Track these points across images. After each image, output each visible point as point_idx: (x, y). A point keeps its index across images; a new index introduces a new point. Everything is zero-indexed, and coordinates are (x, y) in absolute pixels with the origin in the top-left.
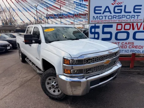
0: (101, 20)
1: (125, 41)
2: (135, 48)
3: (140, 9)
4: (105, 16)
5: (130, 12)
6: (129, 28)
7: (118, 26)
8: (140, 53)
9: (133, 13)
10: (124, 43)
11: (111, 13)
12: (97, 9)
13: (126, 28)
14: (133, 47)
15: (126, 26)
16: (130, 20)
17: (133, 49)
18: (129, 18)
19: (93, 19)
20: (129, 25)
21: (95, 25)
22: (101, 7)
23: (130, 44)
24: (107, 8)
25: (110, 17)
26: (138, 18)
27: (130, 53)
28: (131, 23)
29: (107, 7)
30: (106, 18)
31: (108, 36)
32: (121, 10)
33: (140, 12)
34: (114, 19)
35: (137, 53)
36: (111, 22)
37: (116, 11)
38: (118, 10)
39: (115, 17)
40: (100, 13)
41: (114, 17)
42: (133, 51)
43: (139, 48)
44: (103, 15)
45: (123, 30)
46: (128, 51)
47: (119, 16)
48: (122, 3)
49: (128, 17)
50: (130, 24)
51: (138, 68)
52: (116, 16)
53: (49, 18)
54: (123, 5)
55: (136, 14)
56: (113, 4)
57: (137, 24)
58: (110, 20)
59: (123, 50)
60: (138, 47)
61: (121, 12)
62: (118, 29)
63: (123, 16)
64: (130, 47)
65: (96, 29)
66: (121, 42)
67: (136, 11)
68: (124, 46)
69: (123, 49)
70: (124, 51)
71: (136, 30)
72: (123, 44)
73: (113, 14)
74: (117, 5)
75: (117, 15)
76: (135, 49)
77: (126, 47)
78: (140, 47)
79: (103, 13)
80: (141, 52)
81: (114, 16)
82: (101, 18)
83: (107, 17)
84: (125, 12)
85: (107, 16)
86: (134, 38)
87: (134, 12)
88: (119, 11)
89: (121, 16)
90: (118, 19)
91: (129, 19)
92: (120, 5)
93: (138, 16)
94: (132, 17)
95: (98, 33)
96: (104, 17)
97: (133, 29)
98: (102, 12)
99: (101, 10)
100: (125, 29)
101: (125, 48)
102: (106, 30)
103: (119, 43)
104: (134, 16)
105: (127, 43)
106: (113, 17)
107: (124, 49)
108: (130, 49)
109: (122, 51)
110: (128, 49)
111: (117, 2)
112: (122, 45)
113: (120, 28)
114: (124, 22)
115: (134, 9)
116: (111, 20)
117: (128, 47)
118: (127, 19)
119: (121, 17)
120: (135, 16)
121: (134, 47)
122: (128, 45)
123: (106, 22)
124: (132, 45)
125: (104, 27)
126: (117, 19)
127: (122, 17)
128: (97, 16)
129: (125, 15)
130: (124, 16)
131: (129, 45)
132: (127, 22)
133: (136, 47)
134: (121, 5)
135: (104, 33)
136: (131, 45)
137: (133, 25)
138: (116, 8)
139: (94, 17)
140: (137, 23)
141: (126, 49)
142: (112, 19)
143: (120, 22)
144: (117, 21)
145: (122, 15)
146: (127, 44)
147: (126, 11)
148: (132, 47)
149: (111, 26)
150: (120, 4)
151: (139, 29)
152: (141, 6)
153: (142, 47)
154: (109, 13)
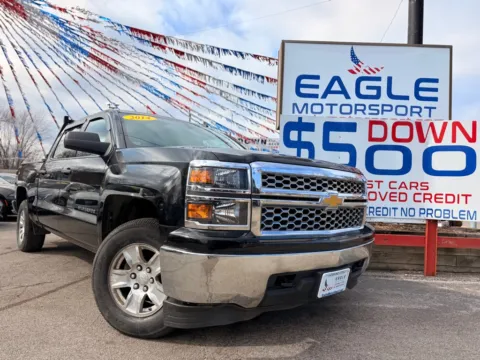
1: (399, 179)
2: (433, 200)
3: (436, 90)
4: (332, 105)
5: (407, 98)
6: (407, 136)
7: (374, 127)
8: (451, 219)
9: (414, 101)
10: (397, 185)
11: (348, 97)
12: (303, 82)
13: (398, 136)
14: (429, 197)
15: (399, 128)
18: (404, 112)
19: (294, 112)
20: (407, 128)
22: (317, 77)
23: (416, 187)
24: (336, 83)
25: (346, 109)
26: (430, 116)
27: (419, 219)
28: (413, 122)
29: (336, 79)
30: (332, 109)
32: (378, 89)
33: (435, 99)
34: (360, 113)
35: (442, 218)
37: (364, 91)
38: (368, 88)
39: (362, 108)
40: (316, 96)
41: (359, 108)
42: (430, 212)
43: (447, 202)
44: (324, 102)
45: (389, 141)
46: (412, 212)
47: (372, 107)
48: (378, 70)
49: (401, 110)
50: (410, 124)
52: (364, 106)
54: (383, 75)
55: (422, 104)
56: (352, 72)
58: (347, 116)
59: (395, 209)
60: (444, 197)
61: (378, 97)
63: (385, 108)
64: (418, 198)
65: (304, 133)
66: (387, 179)
67: (422, 94)
68: (397, 195)
69: (394, 205)
70: (398, 211)
72: (393, 185)
73: (354, 100)
74: (366, 75)
75: (367, 102)
76: (434, 206)
77: (403, 197)
78: (450, 199)
79: (324, 96)
80: (456, 215)
81: (356, 105)
82: (317, 109)
83: (336, 109)
84: (391, 95)
85: (336, 105)
86: (427, 167)
87: (418, 97)
88: (374, 92)
89: (380, 108)
90: (370, 114)
92: (372, 75)
93: (430, 108)
94: (412, 112)
96: (327, 109)
97: (422, 139)
98: (320, 92)
99: (317, 87)
100: (395, 139)
101: (400, 201)
103: (379, 182)
104: (418, 110)
105: (408, 186)
106: (356, 110)
107: (399, 205)
110: (410, 203)
111: (363, 67)
112: (390, 191)
115: (417, 89)
117: (410, 197)
119: (378, 110)
120: (420, 108)
121: (430, 199)
122: (411, 193)
124: (423, 192)
127: (383, 111)
128: (306, 105)
129: (391, 106)
130: (389, 108)
131: (414, 190)
133: (436, 198)
134: (377, 74)
136: (419, 191)
138: (364, 84)
139: (295, 105)
140: (430, 121)
141: (405, 205)
142: (353, 115)
145: (383, 105)
146: (406, 187)
147: (394, 92)
148: (425, 199)
149: (351, 127)
150: (375, 72)
151: (438, 140)
152: (436, 81)
153: (456, 199)
154: (342, 96)
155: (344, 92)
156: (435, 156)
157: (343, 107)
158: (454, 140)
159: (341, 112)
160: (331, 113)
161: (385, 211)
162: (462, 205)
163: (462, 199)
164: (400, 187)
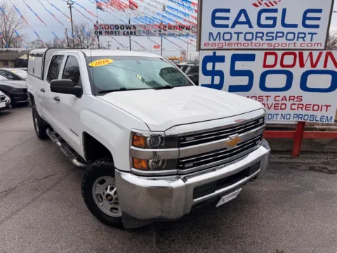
0: (227, 42)
1: (282, 94)
2: (304, 108)
3: (318, 19)
4: (238, 33)
5: (295, 26)
6: (291, 63)
7: (268, 57)
8: (314, 121)
9: (301, 29)
10: (280, 99)
11: (251, 26)
12: (218, 14)
13: (285, 63)
14: (301, 106)
15: (286, 57)
16: (295, 43)
17: (299, 111)
18: (292, 38)
19: (210, 40)
20: (293, 57)
21: (214, 53)
22: (228, 11)
23: (293, 100)
24: (243, 15)
25: (249, 37)
26: (311, 40)
27: (293, 121)
28: (297, 52)
29: (243, 11)
30: (239, 38)
31: (244, 81)
32: (274, 19)
33: (317, 26)
34: (259, 40)
35: (308, 121)
36: (250, 47)
37: (263, 21)
38: (267, 18)
39: (261, 35)
40: (226, 26)
41: (259, 35)
42: (301, 116)
43: (313, 110)
44: (232, 31)
45: (278, 67)
46: (288, 117)
47: (269, 35)
48: (276, 3)
49: (290, 36)
50: (295, 54)
51: (310, 156)
52: (263, 33)
53: (101, 33)
54: (280, 7)
55: (307, 30)
56: (255, 5)
57: (311, 54)
58: (249, 42)
59: (277, 114)
60: (312, 106)
61: (273, 26)
62: (267, 64)
63: (279, 35)
64: (293, 107)
65: (217, 64)
66: (273, 94)
67: (308, 22)
68: (280, 105)
70: (279, 117)
71: (308, 67)
72: (277, 99)
73: (256, 29)
74: (266, 7)
75: (265, 30)
76: (304, 112)
77: (283, 107)
78: (316, 108)
79: (233, 26)
80: (318, 119)
81: (257, 33)
82: (227, 37)
83: (241, 36)
84: (284, 25)
85: (242, 33)
86: (303, 86)
87: (305, 25)
88: (271, 22)
89: (274, 35)
90: (267, 40)
91: (293, 42)
92: (271, 7)
93: (312, 34)
94: (298, 37)
95: (221, 74)
96: (235, 36)
97: (302, 65)
98: (230, 23)
99: (227, 18)
101: (281, 109)
102: (240, 66)
103: (267, 97)
104: (303, 35)
105: (288, 99)
106: (256, 37)
107: (280, 112)
108: (292, 112)
109: (275, 116)
110: (288, 110)
111: (264, 1)
112: (275, 103)
113: (272, 63)
114: (280, 47)
115: (305, 18)
116: (252, 43)
117: (288, 107)
118: (288, 42)
119: (273, 37)
120: (305, 34)
121: (302, 108)
122: (289, 104)
123: (239, 47)
124: (297, 103)
125: (235, 58)
126: (264, 41)
127: (277, 37)
128: (219, 33)
129: (283, 33)
130: (281, 35)
131: (292, 102)
132: (287, 48)
133: (306, 107)
134: (275, 7)
135: (234, 73)
136: (295, 102)
137: (301, 55)
138: (264, 15)
139: (211, 34)
140: (310, 51)
141: (284, 112)
142: (254, 41)
143: (272, 48)
144: (265, 47)
145: (277, 33)
146: (286, 100)
147: (287, 22)
148: (298, 107)
149: (251, 58)
150: (273, 5)
151: (314, 66)
152: (320, 11)
153: (320, 108)
154: (247, 26)
155: (248, 22)
156: (310, 77)
157: (247, 35)
158: (325, 66)
159: (245, 39)
160: (238, 40)
161: (270, 116)
162: (324, 113)
163: (324, 108)
164: (282, 100)
